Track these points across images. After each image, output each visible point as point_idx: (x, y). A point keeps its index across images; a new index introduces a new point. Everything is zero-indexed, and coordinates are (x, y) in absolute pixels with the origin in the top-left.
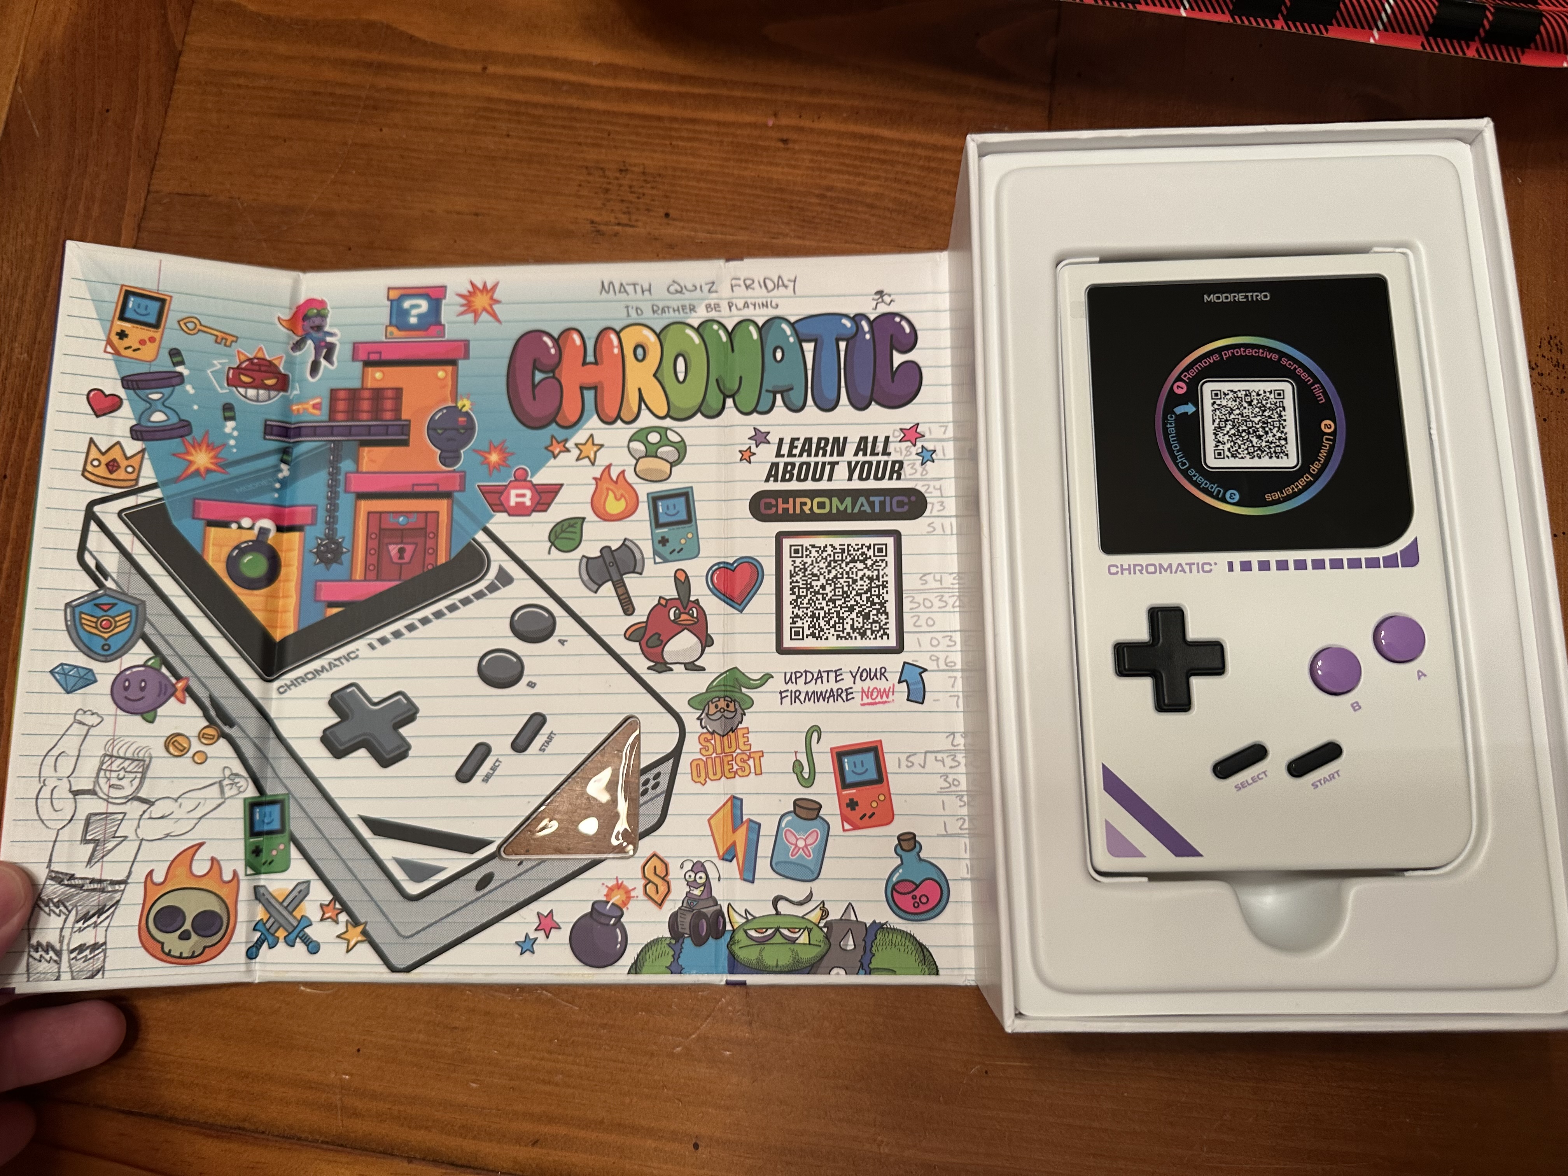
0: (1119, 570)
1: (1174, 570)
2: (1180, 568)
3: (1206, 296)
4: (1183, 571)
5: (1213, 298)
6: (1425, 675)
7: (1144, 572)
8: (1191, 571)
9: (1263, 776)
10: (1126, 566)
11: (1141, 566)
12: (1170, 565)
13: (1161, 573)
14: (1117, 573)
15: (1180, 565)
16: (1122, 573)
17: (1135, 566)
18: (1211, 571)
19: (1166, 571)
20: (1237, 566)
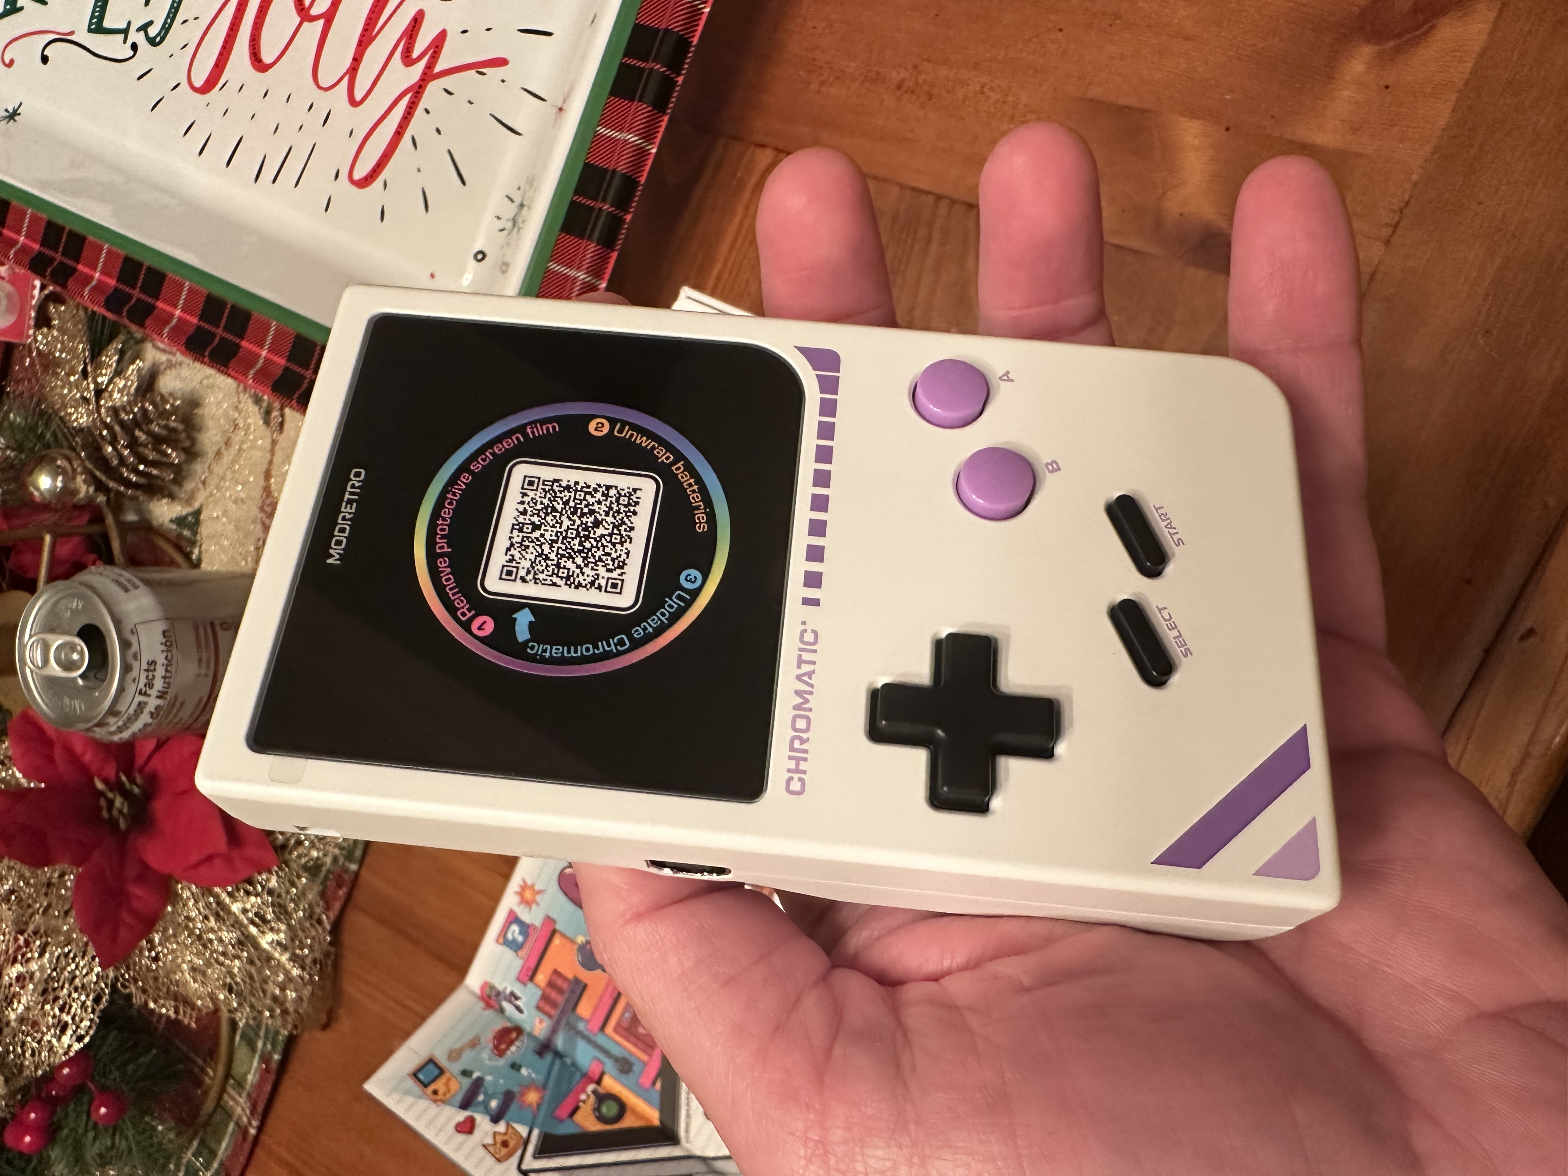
0: (796, 776)
1: (810, 689)
2: (806, 678)
3: (329, 561)
4: (810, 674)
5: (336, 551)
6: (1008, 372)
7: (805, 736)
8: (814, 663)
10: (792, 765)
11: (793, 739)
12: (798, 693)
13: (810, 710)
14: (801, 780)
15: (799, 678)
16: (804, 772)
17: (792, 749)
18: (815, 632)
19: (807, 701)
20: (812, 593)
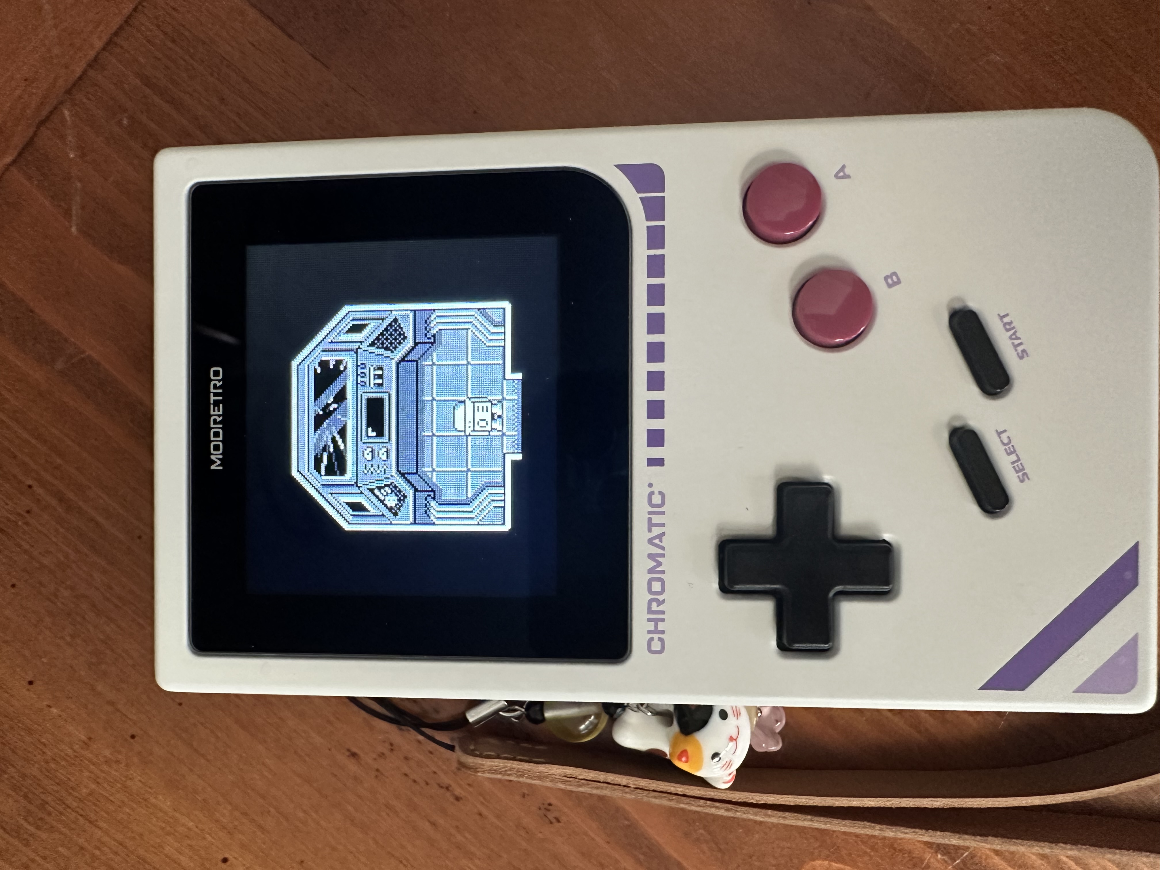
0: (656, 636)
1: (660, 551)
3: (213, 467)
5: (216, 456)
6: (844, 167)
7: (661, 598)
8: (663, 525)
9: (1004, 436)
10: (651, 626)
11: (650, 602)
12: (651, 556)
13: (663, 572)
14: (661, 640)
15: (650, 541)
16: (663, 632)
17: (650, 611)
18: (661, 493)
19: (660, 564)
20: (656, 452)
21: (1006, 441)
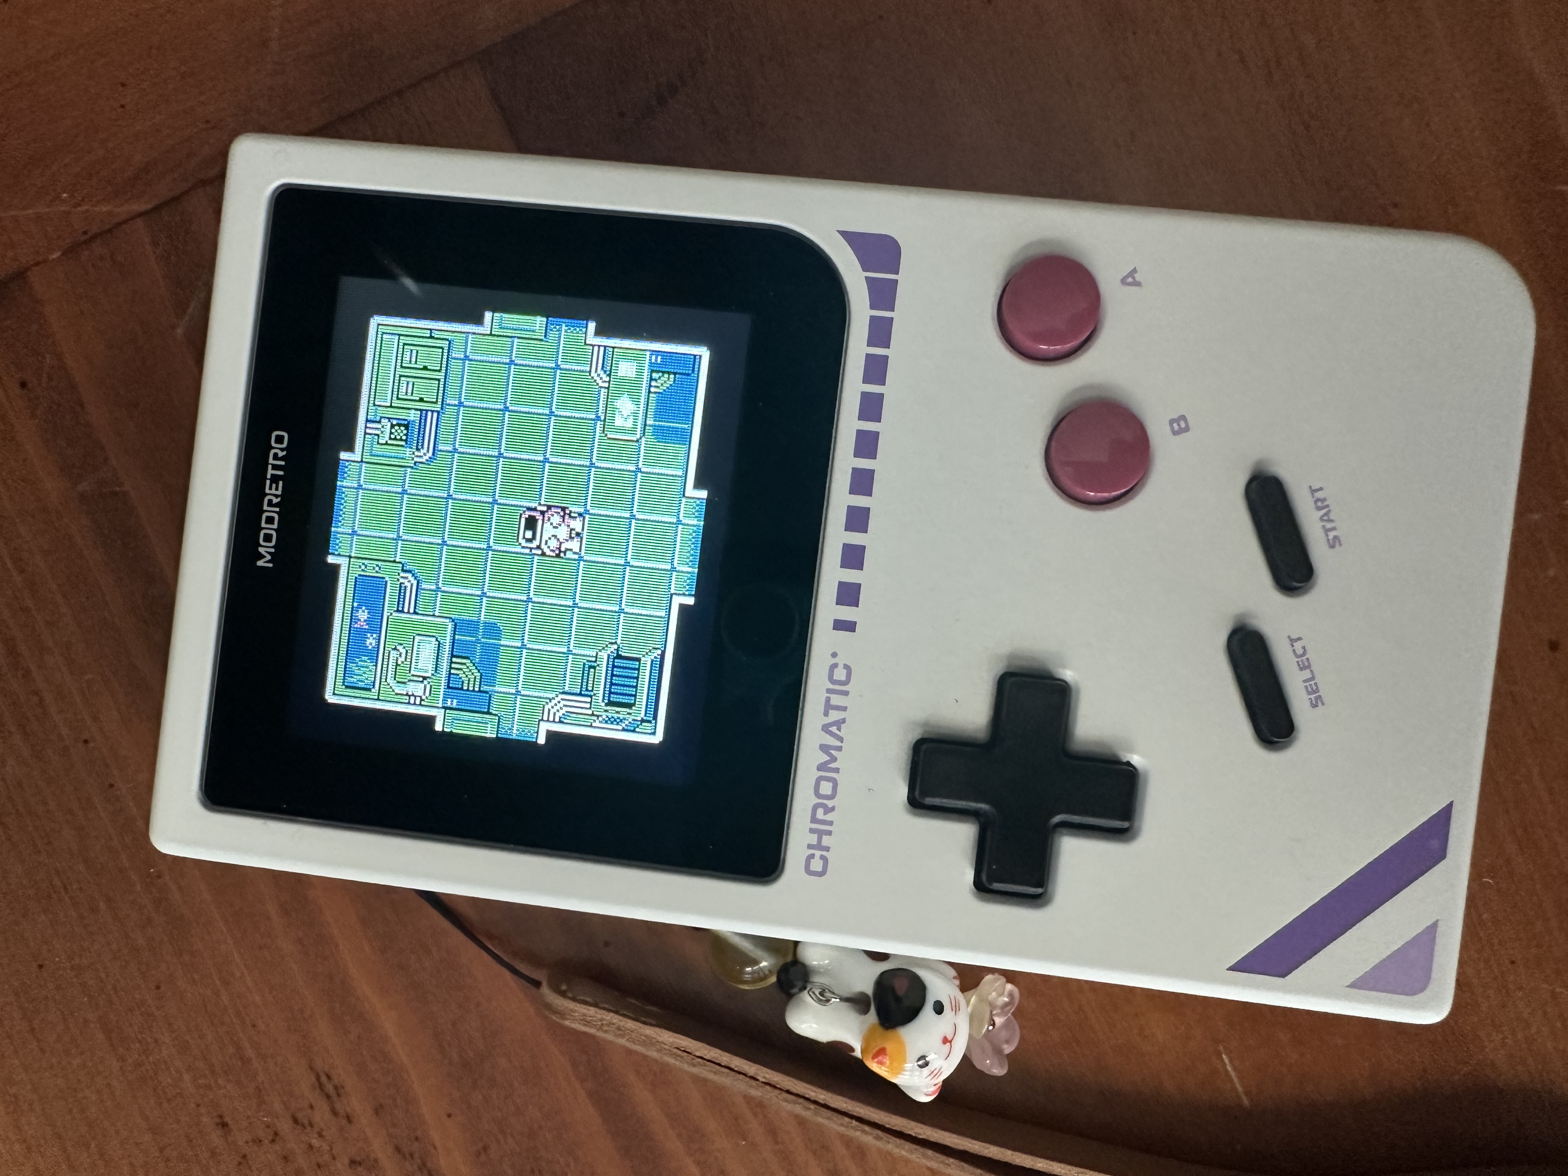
21: (1300, 651)
